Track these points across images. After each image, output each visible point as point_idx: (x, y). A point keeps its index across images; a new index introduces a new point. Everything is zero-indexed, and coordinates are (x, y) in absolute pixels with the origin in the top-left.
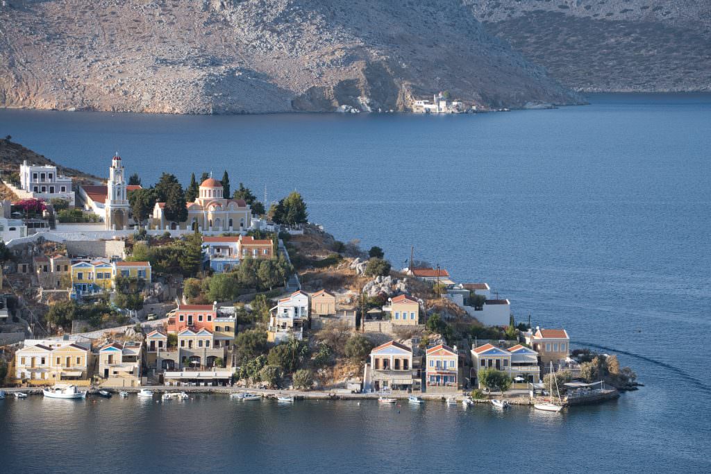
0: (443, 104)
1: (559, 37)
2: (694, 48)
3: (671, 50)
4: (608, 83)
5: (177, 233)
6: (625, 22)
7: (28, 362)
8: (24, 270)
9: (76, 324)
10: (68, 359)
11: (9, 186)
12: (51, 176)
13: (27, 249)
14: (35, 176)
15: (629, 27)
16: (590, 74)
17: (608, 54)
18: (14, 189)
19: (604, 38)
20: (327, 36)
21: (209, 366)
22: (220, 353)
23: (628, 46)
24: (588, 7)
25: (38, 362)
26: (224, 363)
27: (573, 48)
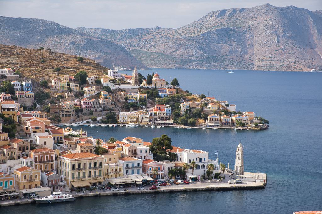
0: (122, 69)
1: (140, 55)
2: (170, 59)
3: (165, 59)
4: (152, 66)
5: (150, 87)
6: (155, 53)
7: (122, 118)
8: (116, 95)
9: (131, 109)
10: (132, 117)
11: (106, 75)
12: (116, 73)
13: (115, 90)
14: (113, 73)
15: (156, 54)
16: (148, 64)
17: (152, 60)
18: (107, 76)
19: (151, 56)
20: (94, 52)
21: (166, 120)
22: (168, 117)
23: (156, 58)
24: (146, 49)
25: (125, 118)
26: (169, 119)
27: (144, 58)
